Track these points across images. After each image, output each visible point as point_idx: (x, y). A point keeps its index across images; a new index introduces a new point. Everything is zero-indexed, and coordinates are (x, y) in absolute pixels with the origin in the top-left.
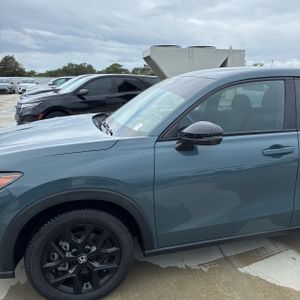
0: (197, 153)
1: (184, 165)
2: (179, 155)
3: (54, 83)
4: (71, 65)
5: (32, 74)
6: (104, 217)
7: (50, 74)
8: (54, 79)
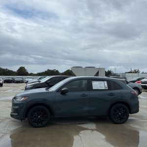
0: (66, 95)
1: (62, 97)
2: (61, 95)
3: (40, 79)
4: (48, 70)
5: (31, 74)
6: (45, 108)
7: (39, 74)
8: (40, 77)
